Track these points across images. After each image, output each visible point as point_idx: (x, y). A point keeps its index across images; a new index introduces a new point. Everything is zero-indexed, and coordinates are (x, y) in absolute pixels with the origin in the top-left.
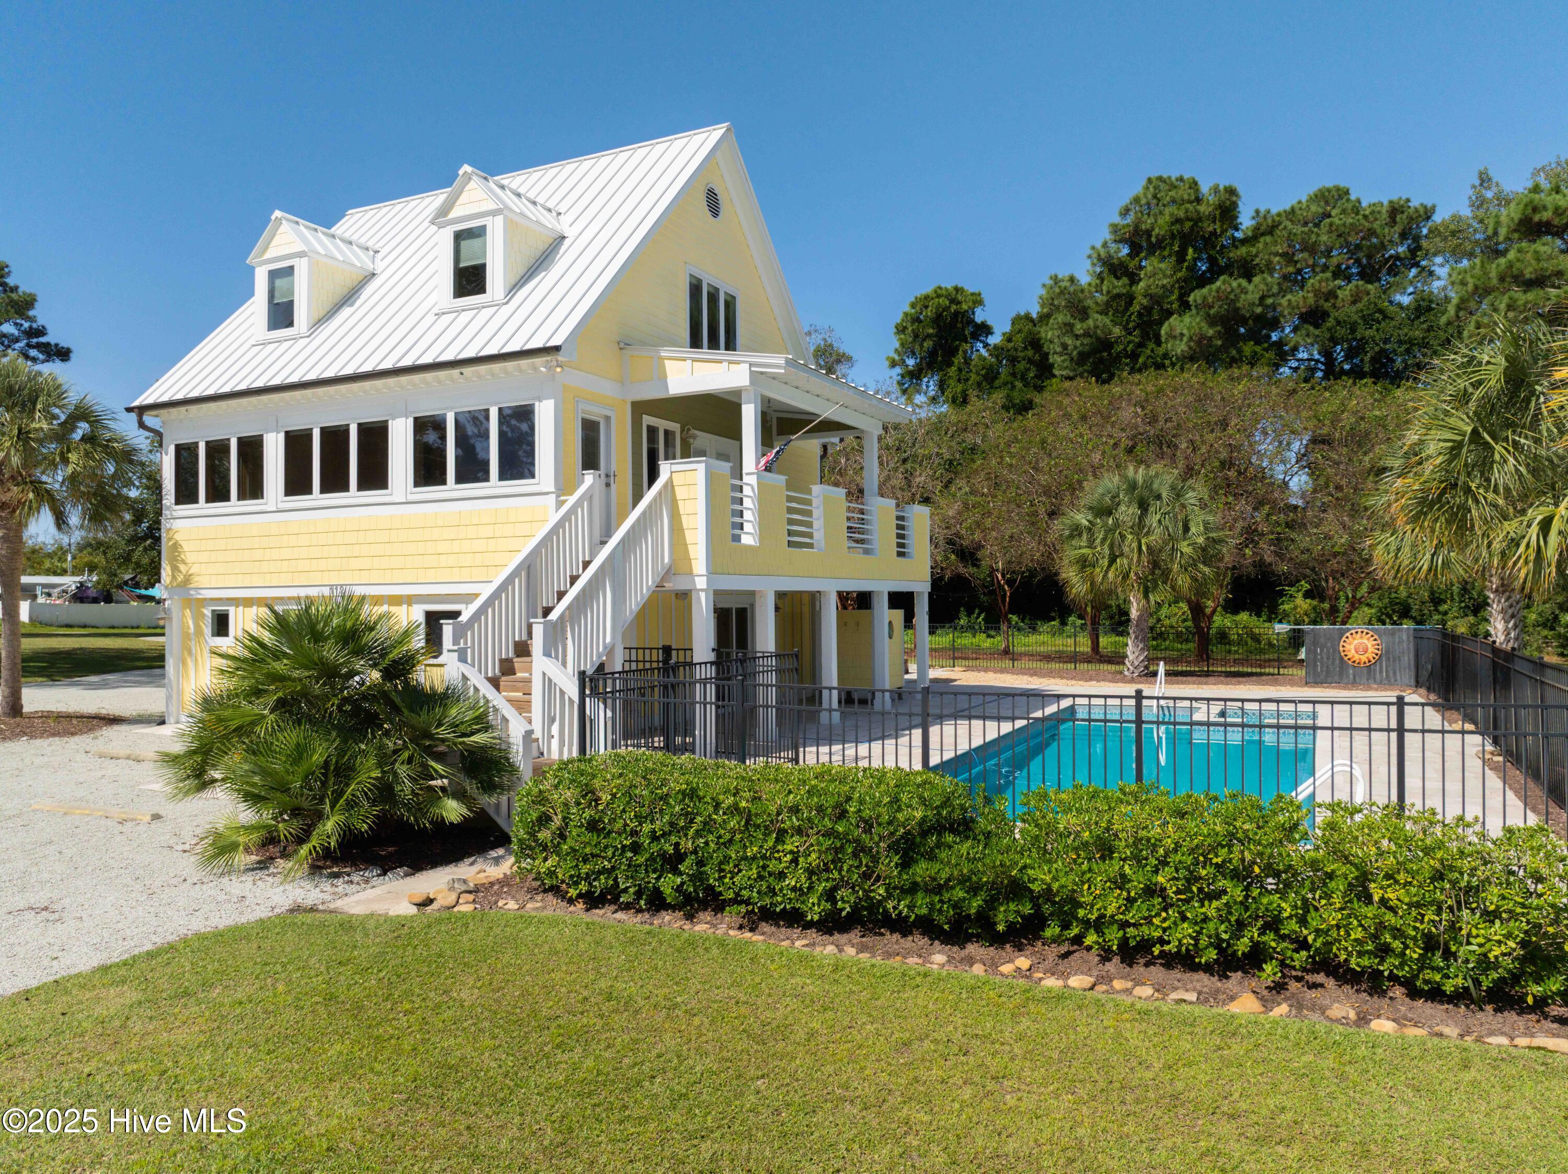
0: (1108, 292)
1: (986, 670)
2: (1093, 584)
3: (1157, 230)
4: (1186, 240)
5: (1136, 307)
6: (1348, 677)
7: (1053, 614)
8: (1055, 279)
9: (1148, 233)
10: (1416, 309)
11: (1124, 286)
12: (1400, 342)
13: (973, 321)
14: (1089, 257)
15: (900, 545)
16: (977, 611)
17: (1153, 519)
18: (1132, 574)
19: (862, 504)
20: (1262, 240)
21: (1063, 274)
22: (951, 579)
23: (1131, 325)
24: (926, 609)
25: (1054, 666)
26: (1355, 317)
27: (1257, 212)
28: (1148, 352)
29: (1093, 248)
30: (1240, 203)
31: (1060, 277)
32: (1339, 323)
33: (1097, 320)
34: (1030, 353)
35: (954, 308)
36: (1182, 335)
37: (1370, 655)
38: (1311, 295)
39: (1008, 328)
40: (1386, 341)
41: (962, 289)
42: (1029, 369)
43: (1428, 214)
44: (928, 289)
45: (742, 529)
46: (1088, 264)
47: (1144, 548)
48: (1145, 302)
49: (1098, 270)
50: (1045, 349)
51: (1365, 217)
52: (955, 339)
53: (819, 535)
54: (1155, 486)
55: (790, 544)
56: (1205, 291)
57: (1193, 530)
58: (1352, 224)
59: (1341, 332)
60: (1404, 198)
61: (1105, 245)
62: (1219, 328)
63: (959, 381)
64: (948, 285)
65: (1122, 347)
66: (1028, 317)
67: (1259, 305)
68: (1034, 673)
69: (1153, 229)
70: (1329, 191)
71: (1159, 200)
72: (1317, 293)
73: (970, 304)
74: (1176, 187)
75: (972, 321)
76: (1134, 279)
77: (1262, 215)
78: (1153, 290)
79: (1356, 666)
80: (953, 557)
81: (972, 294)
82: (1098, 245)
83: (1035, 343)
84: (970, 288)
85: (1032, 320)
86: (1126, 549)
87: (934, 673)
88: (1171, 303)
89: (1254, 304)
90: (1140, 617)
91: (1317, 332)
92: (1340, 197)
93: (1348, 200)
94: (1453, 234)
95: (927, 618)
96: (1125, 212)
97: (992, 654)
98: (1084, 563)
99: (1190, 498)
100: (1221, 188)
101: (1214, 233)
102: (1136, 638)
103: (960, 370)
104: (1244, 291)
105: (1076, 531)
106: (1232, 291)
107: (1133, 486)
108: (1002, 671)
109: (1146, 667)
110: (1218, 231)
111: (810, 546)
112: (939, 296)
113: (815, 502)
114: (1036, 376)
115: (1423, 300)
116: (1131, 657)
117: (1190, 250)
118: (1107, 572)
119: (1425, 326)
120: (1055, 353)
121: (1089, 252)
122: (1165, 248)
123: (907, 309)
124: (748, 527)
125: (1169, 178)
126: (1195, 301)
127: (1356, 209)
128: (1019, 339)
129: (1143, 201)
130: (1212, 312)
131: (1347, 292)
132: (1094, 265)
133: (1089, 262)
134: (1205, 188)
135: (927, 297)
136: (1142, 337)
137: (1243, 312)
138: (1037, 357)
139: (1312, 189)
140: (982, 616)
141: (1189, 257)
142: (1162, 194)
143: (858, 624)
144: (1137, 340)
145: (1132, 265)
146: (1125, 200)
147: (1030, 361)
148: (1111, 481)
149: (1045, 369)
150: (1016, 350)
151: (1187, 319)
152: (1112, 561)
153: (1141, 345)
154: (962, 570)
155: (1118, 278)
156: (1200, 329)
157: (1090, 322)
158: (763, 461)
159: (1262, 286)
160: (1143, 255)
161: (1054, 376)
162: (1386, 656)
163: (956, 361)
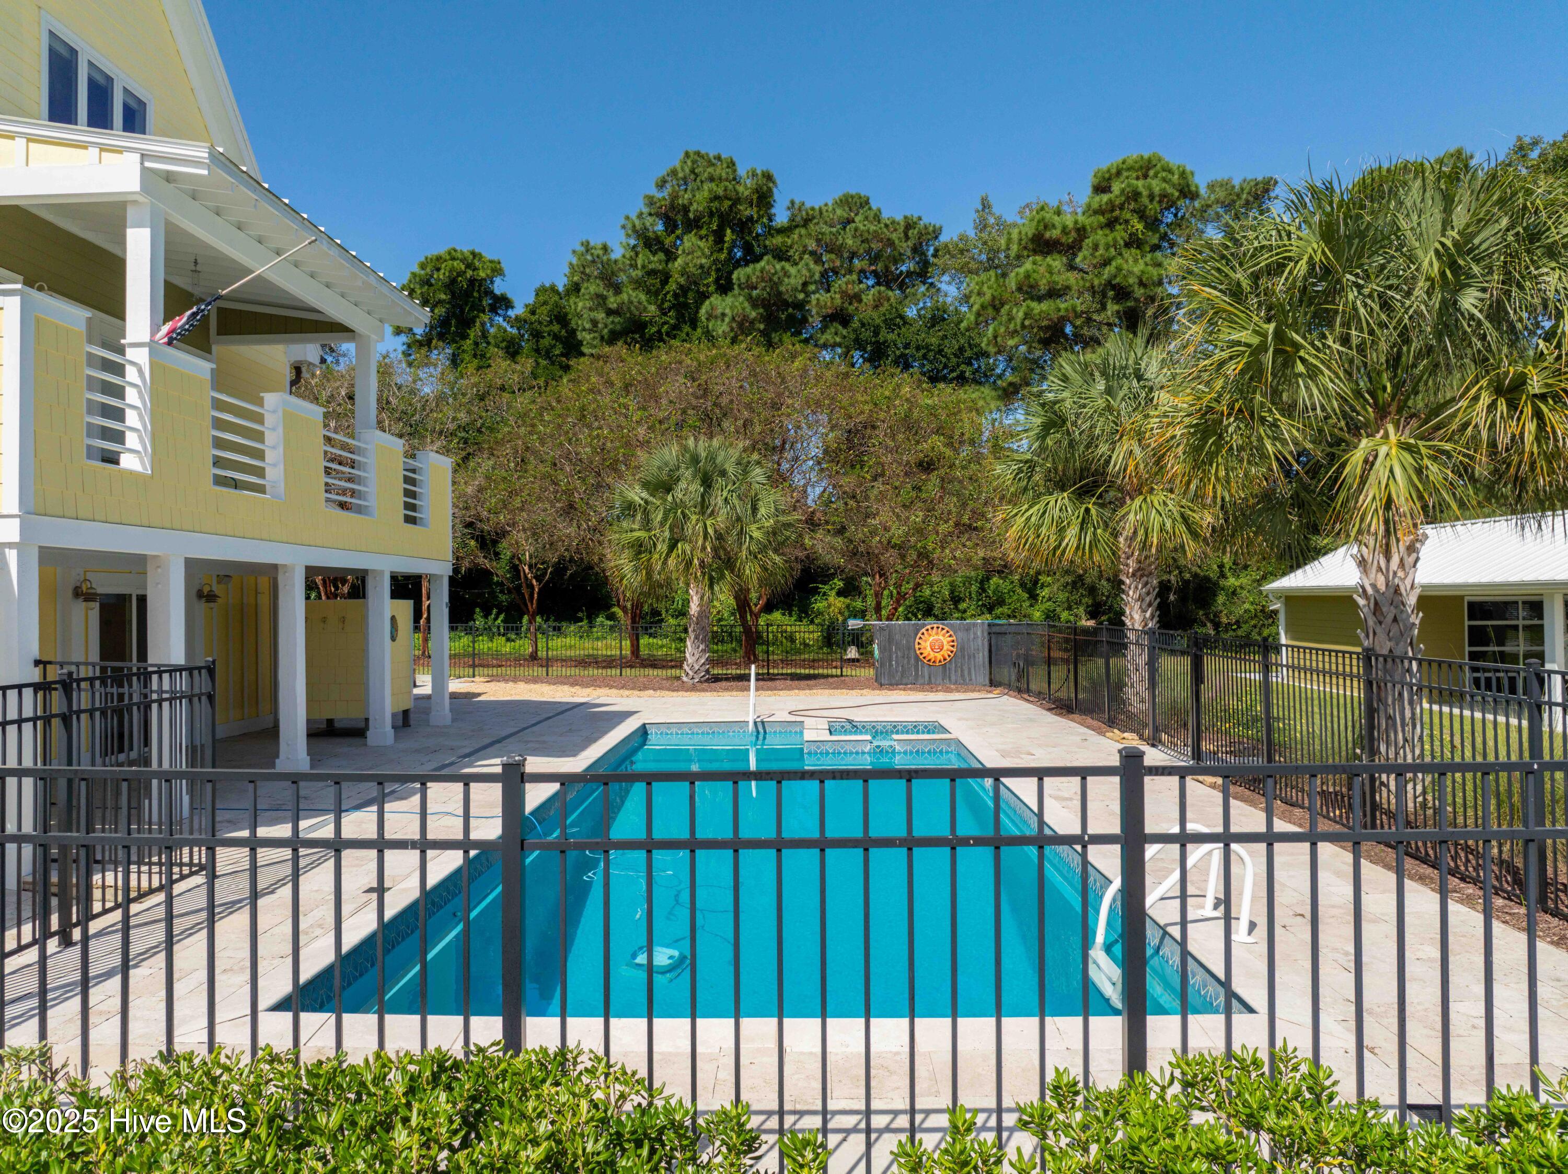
0: (643, 267)
1: (515, 680)
2: (649, 575)
3: (695, 206)
4: (725, 220)
5: (672, 286)
6: (923, 676)
7: (580, 615)
8: (587, 247)
9: (686, 209)
10: (932, 318)
11: (660, 261)
12: (918, 348)
13: (492, 292)
14: (623, 227)
15: (409, 506)
16: (495, 611)
17: (717, 499)
18: (696, 561)
19: (352, 436)
20: (797, 231)
21: (596, 242)
22: (469, 570)
23: (666, 305)
24: (446, 598)
25: (593, 672)
26: (878, 321)
27: (793, 203)
28: (685, 335)
29: (627, 218)
30: (775, 190)
31: (592, 244)
32: (863, 325)
33: (632, 296)
34: (556, 327)
35: (469, 273)
36: (723, 315)
37: (945, 653)
38: (838, 296)
39: (531, 299)
40: (907, 346)
41: (480, 254)
42: (554, 346)
43: (936, 233)
44: (441, 250)
45: (122, 442)
46: (621, 236)
47: (710, 530)
48: (682, 280)
49: (632, 242)
50: (573, 324)
51: (886, 226)
52: (472, 308)
53: (274, 473)
54: (719, 460)
55: (220, 481)
56: (749, 270)
57: (763, 511)
58: (875, 231)
59: (866, 335)
60: (916, 216)
61: (640, 215)
62: (761, 310)
63: (475, 356)
64: (465, 248)
65: (654, 329)
66: (553, 289)
67: (802, 291)
68: (574, 682)
69: (691, 204)
70: (852, 197)
71: (697, 175)
72: (844, 293)
73: (489, 272)
74: (713, 165)
75: (490, 293)
76: (670, 256)
77: (796, 206)
78: (692, 269)
79: (931, 663)
80: (473, 543)
81: (491, 262)
82: (634, 217)
83: (561, 318)
84: (488, 255)
85: (558, 293)
86: (689, 532)
87: (455, 686)
88: (708, 285)
89: (796, 289)
90: (701, 613)
91: (844, 332)
92: (862, 206)
93: (870, 209)
94: (962, 252)
95: (446, 611)
96: (662, 184)
97: (518, 660)
98: (639, 548)
99: (757, 475)
100: (759, 172)
101: (750, 218)
102: (696, 638)
103: (476, 344)
104: (787, 274)
105: (629, 508)
106: (776, 273)
107: (695, 460)
108: (535, 680)
109: (707, 671)
110: (755, 216)
111: (261, 489)
112: (453, 259)
113: (269, 420)
114: (562, 355)
115: (938, 310)
116: (690, 659)
117: (729, 231)
118: (666, 559)
119: (940, 334)
120: (584, 329)
121: (623, 221)
122: (701, 228)
123: (416, 269)
124: (132, 440)
125: (707, 154)
126: (739, 279)
127: (877, 218)
128: (543, 314)
129: (681, 175)
130: (755, 293)
131: (870, 297)
132: (628, 236)
133: (622, 233)
134: (742, 171)
135: (439, 258)
136: (677, 319)
137: (786, 297)
138: (563, 332)
139: (838, 194)
140: (502, 617)
141: (727, 239)
142: (701, 169)
143: (343, 620)
144: (672, 322)
145: (668, 241)
146: (663, 172)
147: (556, 337)
148: (670, 453)
149: (572, 347)
150: (540, 323)
151: (729, 299)
152: (672, 547)
153: (676, 327)
154: (481, 561)
155: (654, 254)
156: (744, 309)
157: (624, 296)
158: (165, 329)
159: (805, 272)
160: (679, 232)
161: (583, 354)
162: (961, 654)
163: (472, 335)
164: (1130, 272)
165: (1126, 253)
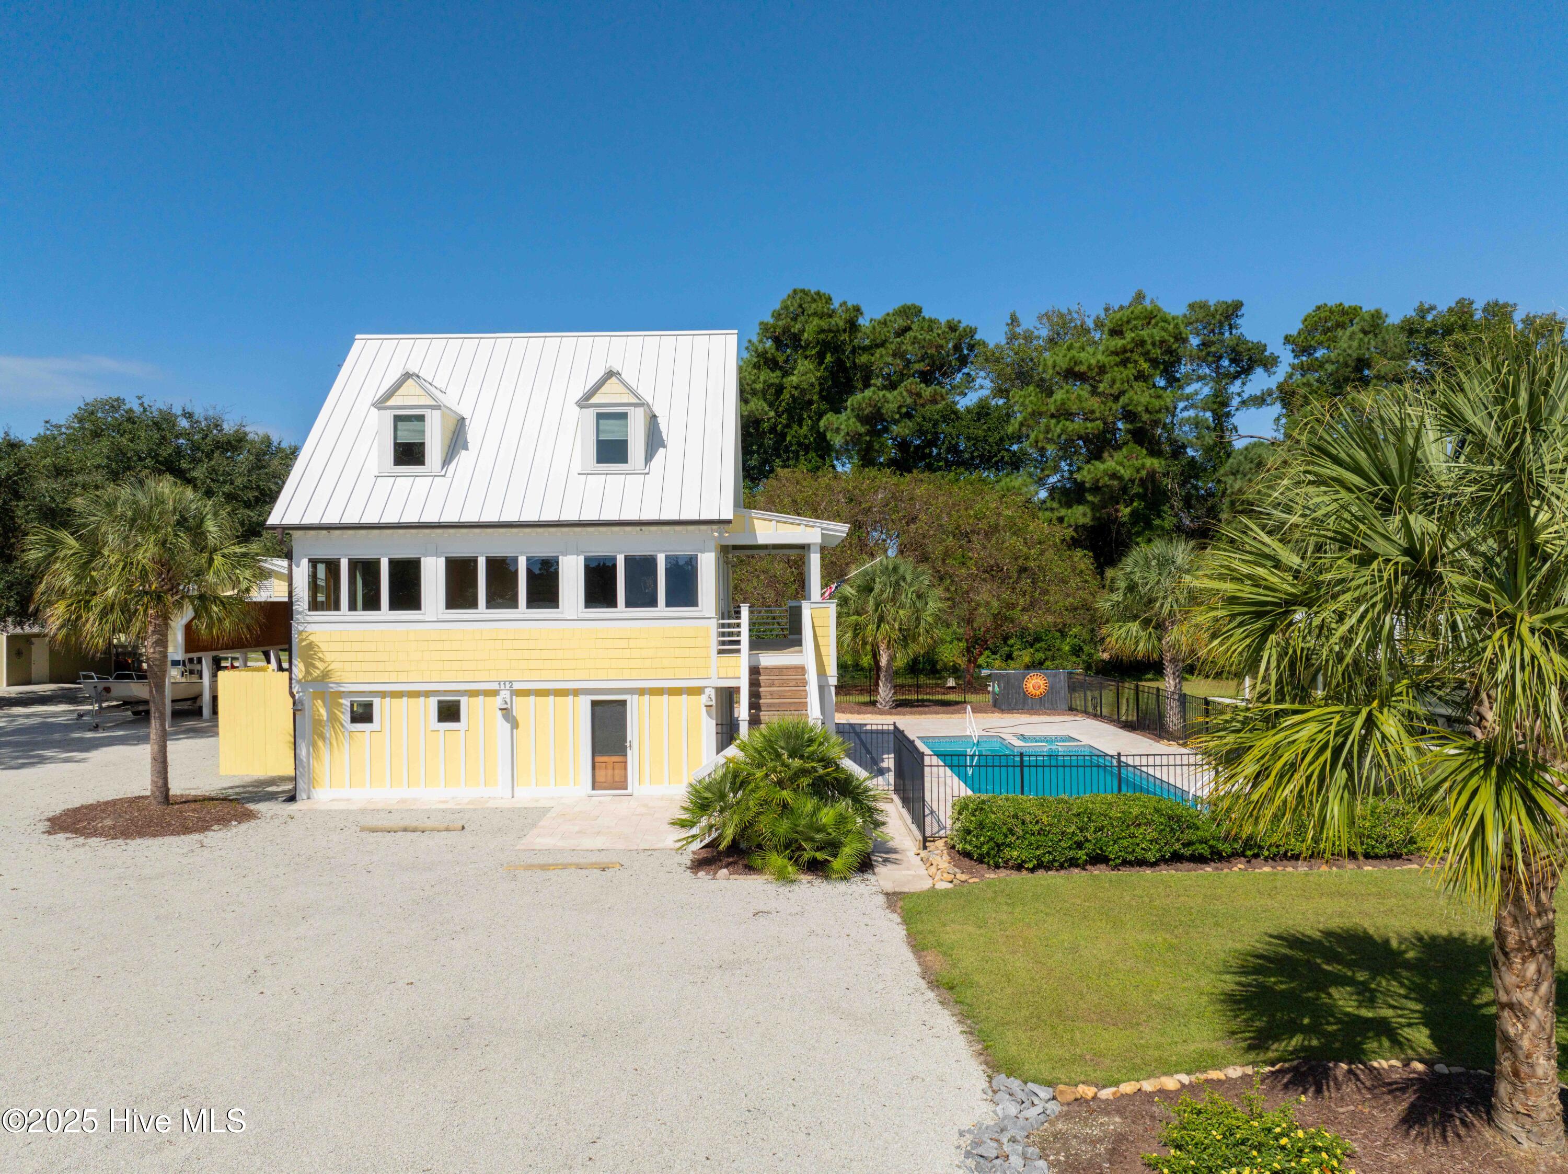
0: (765, 381)
4: (826, 346)
5: (786, 396)
6: (1028, 705)
9: (797, 337)
10: (978, 413)
11: (777, 377)
14: (747, 348)
23: (780, 409)
27: (871, 322)
28: (793, 432)
29: (750, 341)
37: (1041, 690)
49: (756, 361)
56: (859, 398)
60: (956, 319)
61: (758, 340)
69: (802, 333)
70: (909, 308)
71: (804, 310)
72: (908, 392)
74: (816, 301)
76: (786, 374)
78: (805, 386)
79: (1033, 697)
82: (755, 340)
90: (888, 665)
91: (911, 425)
92: (916, 315)
93: (923, 317)
96: (776, 315)
98: (856, 627)
100: (848, 304)
101: (844, 342)
102: (886, 681)
104: (887, 400)
107: (886, 570)
109: (893, 701)
110: (847, 341)
115: (983, 407)
116: (883, 694)
119: (985, 427)
125: (809, 291)
126: (853, 405)
127: (930, 326)
129: (791, 309)
130: (863, 414)
134: (837, 304)
139: (897, 306)
142: (806, 304)
145: (781, 359)
146: (776, 305)
151: (843, 418)
153: (788, 426)
155: (771, 370)
159: (899, 398)
160: (790, 353)
162: (1052, 690)
164: (1139, 403)
165: (1135, 384)
